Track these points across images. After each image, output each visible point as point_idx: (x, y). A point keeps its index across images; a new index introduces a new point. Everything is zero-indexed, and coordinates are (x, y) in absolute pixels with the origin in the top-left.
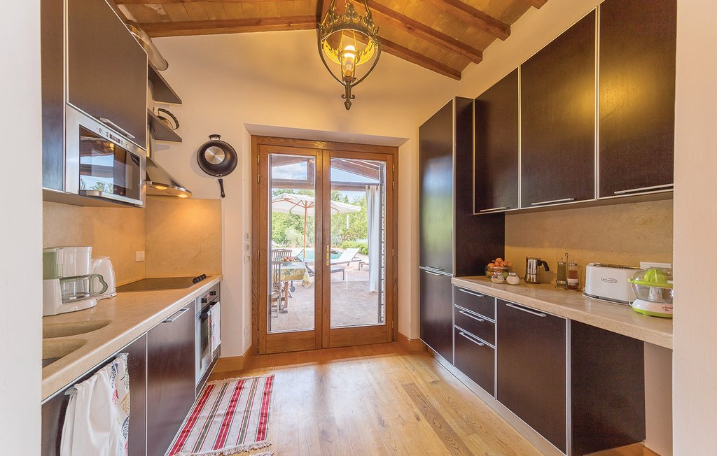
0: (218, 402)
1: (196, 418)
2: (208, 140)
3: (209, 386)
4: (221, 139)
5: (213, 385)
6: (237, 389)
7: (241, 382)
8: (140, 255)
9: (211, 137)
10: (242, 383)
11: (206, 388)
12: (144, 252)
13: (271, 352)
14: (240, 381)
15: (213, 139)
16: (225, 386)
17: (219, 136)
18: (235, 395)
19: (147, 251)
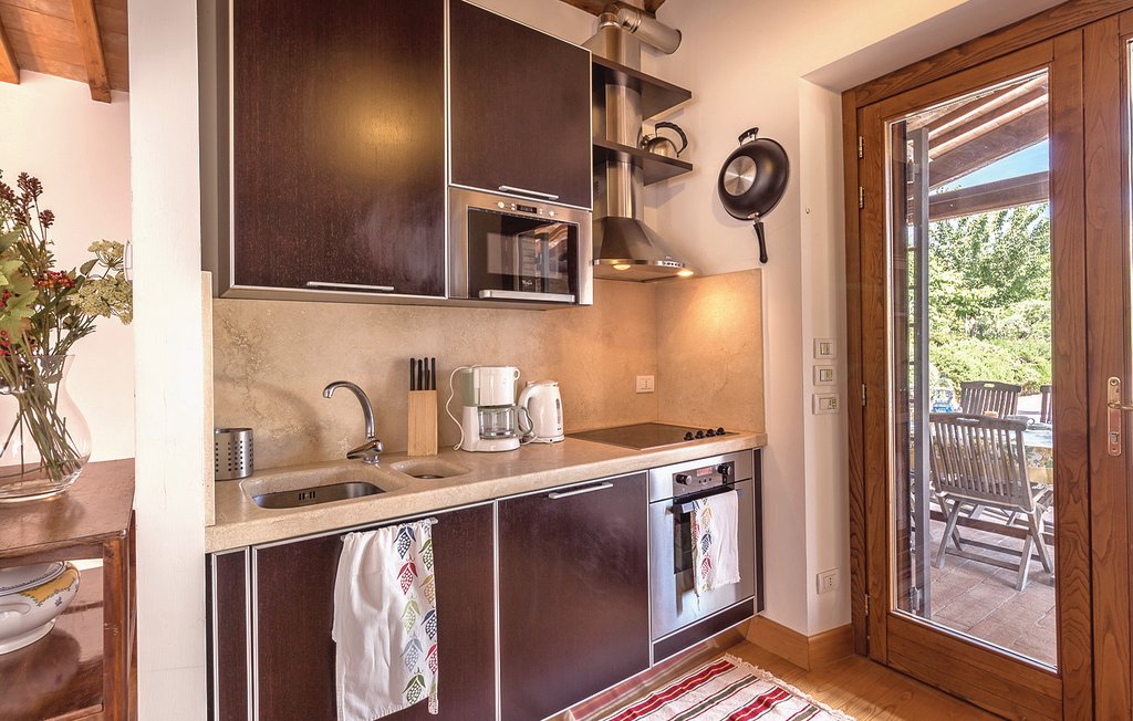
0: (711, 702)
1: (660, 702)
2: (737, 146)
3: (725, 663)
4: (759, 135)
5: (732, 666)
6: (760, 700)
7: (781, 694)
8: (645, 382)
9: (742, 137)
10: (781, 698)
11: (715, 663)
12: (653, 377)
13: (901, 668)
14: (779, 690)
15: (746, 141)
16: (748, 681)
17: (754, 131)
18: (746, 710)
19: (659, 377)
